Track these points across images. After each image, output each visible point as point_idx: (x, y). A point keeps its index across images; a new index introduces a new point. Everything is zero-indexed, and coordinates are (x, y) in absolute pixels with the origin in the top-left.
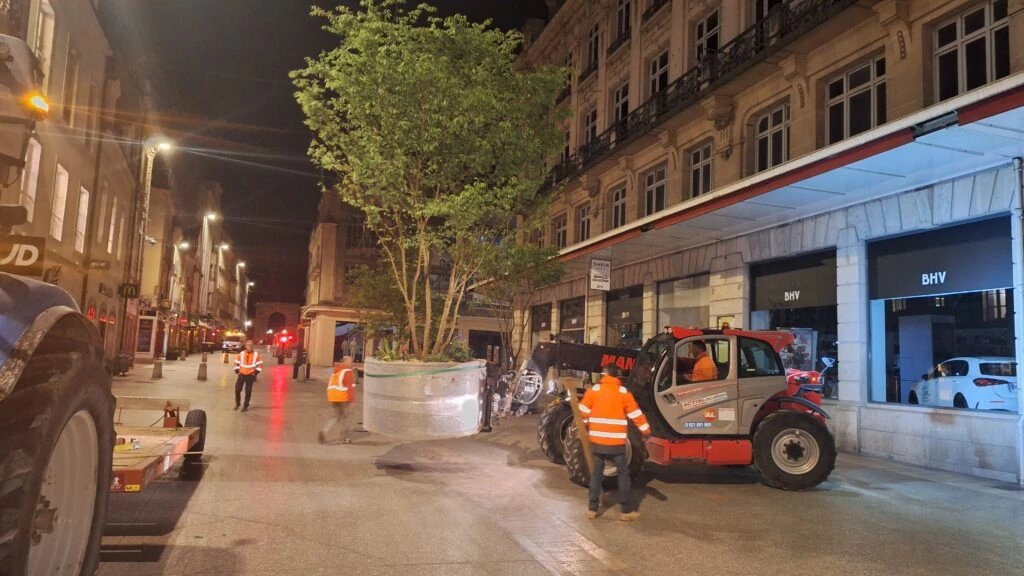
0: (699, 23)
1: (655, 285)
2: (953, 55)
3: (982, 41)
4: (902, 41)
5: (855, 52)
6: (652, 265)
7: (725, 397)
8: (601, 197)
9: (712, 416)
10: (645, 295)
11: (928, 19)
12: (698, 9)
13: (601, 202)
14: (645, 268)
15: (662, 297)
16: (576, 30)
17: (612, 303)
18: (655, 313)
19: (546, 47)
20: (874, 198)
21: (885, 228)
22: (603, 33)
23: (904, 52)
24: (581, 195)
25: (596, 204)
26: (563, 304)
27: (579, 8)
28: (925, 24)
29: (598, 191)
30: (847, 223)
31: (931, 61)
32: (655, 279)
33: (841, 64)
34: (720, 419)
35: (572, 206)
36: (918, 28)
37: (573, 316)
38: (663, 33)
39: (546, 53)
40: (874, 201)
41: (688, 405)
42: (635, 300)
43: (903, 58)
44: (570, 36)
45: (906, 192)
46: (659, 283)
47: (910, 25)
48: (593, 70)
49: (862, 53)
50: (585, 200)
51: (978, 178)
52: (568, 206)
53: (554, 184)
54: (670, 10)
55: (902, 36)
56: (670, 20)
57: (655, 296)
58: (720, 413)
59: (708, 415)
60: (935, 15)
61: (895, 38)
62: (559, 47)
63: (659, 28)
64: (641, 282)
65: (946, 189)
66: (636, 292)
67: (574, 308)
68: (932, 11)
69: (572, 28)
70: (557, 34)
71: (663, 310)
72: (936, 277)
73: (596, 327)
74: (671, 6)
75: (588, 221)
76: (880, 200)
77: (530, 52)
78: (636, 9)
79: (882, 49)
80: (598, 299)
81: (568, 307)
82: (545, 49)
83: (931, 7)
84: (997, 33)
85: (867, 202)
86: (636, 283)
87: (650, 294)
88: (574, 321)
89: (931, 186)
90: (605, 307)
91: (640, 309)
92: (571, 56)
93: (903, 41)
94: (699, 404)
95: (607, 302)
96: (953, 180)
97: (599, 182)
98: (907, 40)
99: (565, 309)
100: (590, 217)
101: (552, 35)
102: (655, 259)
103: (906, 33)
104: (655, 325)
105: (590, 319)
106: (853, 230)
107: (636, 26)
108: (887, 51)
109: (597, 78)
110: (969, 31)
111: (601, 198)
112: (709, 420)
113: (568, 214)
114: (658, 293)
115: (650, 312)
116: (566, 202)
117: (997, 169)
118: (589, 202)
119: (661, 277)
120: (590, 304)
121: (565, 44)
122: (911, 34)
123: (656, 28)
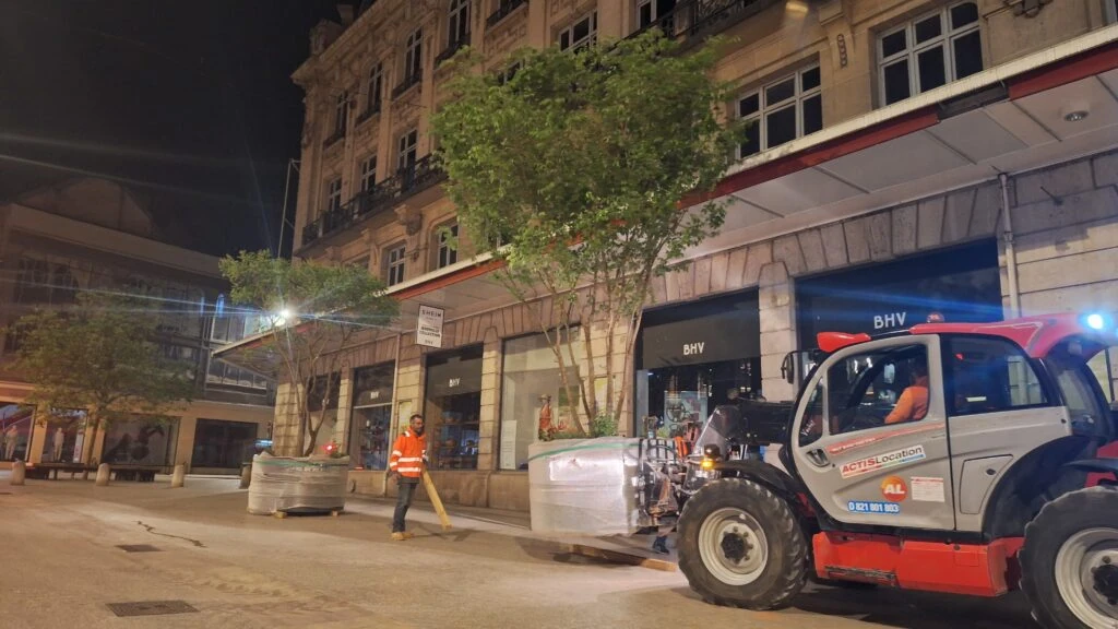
0: (564, 31)
1: (500, 343)
2: (903, 65)
3: (939, 50)
4: (842, 46)
5: (782, 59)
6: (497, 319)
7: (921, 455)
8: (423, 234)
9: (899, 492)
10: (485, 355)
11: (876, 22)
12: (563, 13)
13: (423, 242)
14: (487, 320)
15: (507, 357)
16: (391, 36)
17: (434, 370)
18: (499, 377)
19: (347, 54)
20: (810, 226)
21: (826, 262)
22: (430, 39)
23: (845, 59)
24: (396, 232)
25: (415, 245)
26: (359, 374)
27: (396, 9)
28: (871, 29)
29: (420, 227)
30: (772, 258)
31: (876, 70)
32: (501, 334)
33: (760, 74)
34: (914, 498)
35: (378, 246)
36: (863, 31)
37: (372, 388)
38: (515, 40)
39: (345, 61)
40: (811, 229)
41: (850, 469)
42: (470, 363)
43: (843, 66)
44: (381, 42)
45: (853, 218)
46: (505, 340)
47: (853, 27)
48: (414, 82)
49: (789, 61)
50: (401, 239)
51: (951, 199)
52: (373, 246)
53: (356, 217)
54: (526, 13)
55: (843, 40)
56: (524, 26)
57: (500, 356)
58: (914, 487)
59: (890, 489)
60: (885, 18)
61: (834, 43)
62: (365, 55)
63: (510, 35)
64: (479, 340)
65: (910, 212)
66: (474, 352)
67: (373, 378)
68: (881, 13)
69: (384, 33)
70: (364, 38)
71: (510, 374)
72: (893, 319)
73: (410, 400)
74: (527, 9)
75: (402, 267)
76: (818, 228)
77: (322, 57)
78: (479, 11)
79: (816, 57)
80: (415, 364)
81: (365, 377)
82: (344, 56)
83: (881, 9)
84: (956, 41)
85: (801, 232)
86: (472, 340)
87: (493, 353)
88: (374, 395)
89: (890, 210)
90: (423, 374)
91: (479, 374)
92: (380, 67)
93: (844, 47)
94: (872, 469)
95: (427, 368)
96: (918, 202)
97: (421, 216)
98: (849, 46)
99: (360, 379)
100: (406, 261)
101: (355, 41)
102: (502, 309)
103: (848, 36)
104: (499, 391)
105: (400, 390)
106: (781, 265)
107: (477, 31)
108: (821, 59)
109: (420, 91)
110: (920, 39)
111: (423, 237)
112: (894, 498)
113: (372, 258)
114: (503, 352)
115: (493, 376)
116: (371, 241)
117: (976, 188)
118: (404, 242)
119: (510, 332)
120: (402, 370)
121: (374, 51)
122: (854, 38)
123: (506, 34)
